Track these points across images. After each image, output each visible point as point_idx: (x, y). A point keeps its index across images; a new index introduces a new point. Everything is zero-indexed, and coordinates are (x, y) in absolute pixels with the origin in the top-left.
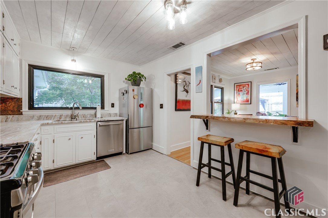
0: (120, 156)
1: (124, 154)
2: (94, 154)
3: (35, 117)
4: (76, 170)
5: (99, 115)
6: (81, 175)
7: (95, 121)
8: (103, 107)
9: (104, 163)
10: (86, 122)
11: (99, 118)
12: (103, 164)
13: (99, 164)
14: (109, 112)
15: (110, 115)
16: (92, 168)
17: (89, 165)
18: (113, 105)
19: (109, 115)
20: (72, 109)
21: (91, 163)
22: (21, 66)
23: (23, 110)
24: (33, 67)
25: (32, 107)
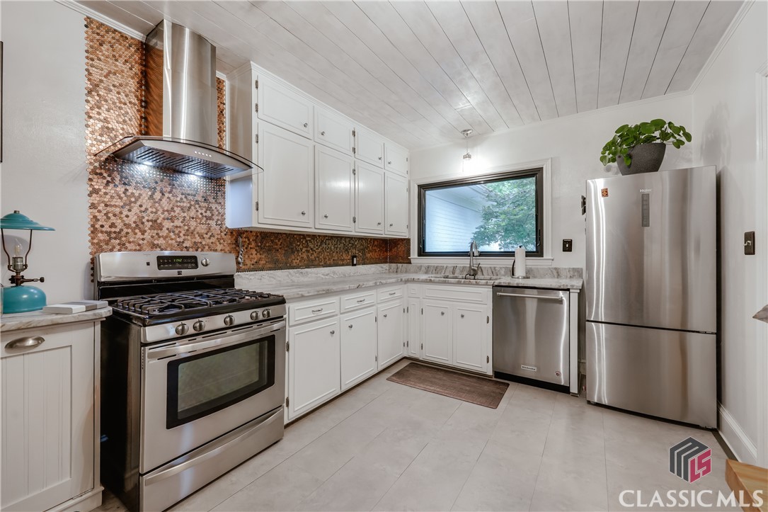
0: (560, 396)
1: (574, 395)
2: (488, 362)
3: (423, 268)
4: (444, 378)
5: (520, 272)
6: (438, 390)
7: (487, 284)
8: (539, 252)
9: (498, 391)
10: (469, 284)
11: (518, 278)
12: (494, 392)
13: (487, 388)
14: (555, 265)
15: (557, 273)
16: (467, 388)
17: (471, 380)
18: (567, 246)
19: (555, 274)
21: (480, 377)
22: (409, 190)
23: (411, 257)
24: (424, 188)
25: (422, 252)
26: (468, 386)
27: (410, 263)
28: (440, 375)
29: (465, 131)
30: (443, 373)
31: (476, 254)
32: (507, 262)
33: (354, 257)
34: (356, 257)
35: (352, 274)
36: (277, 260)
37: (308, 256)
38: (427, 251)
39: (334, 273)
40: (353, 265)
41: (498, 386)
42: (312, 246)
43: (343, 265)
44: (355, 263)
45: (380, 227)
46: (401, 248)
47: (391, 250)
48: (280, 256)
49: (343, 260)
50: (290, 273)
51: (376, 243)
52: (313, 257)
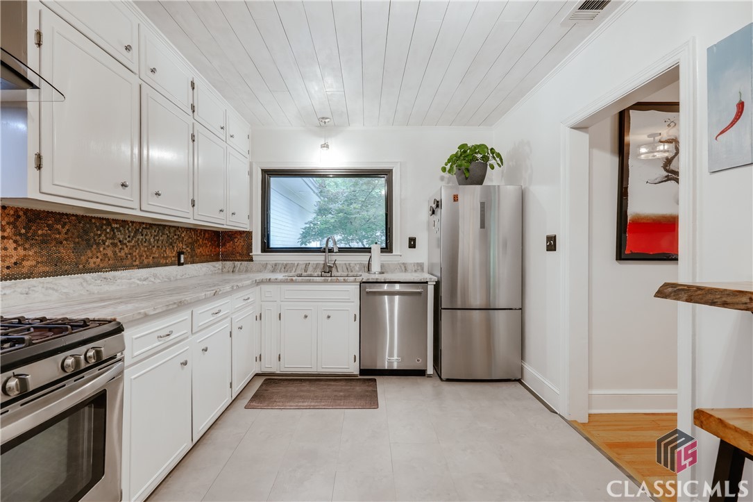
0: (419, 379)
1: (430, 376)
2: (355, 361)
3: (269, 267)
4: (313, 389)
5: (376, 267)
6: (313, 404)
7: (355, 281)
8: (388, 249)
9: (370, 389)
10: (336, 282)
11: (375, 273)
12: (367, 391)
13: (359, 388)
14: (402, 260)
15: (405, 267)
16: (341, 394)
17: (340, 383)
18: (412, 243)
19: (403, 268)
20: (324, 252)
21: (346, 378)
22: (250, 174)
23: (254, 253)
24: (268, 174)
25: (266, 248)
26: (341, 391)
27: (251, 260)
28: (306, 387)
29: (323, 118)
30: (308, 383)
31: (336, 250)
32: (363, 258)
33: (179, 254)
34: (183, 253)
35: (179, 277)
36: (60, 260)
37: (115, 253)
38: (271, 246)
39: (155, 276)
40: (180, 264)
41: (367, 384)
42: (121, 237)
43: (166, 265)
44: (182, 261)
45: (222, 215)
46: (239, 243)
47: (224, 245)
48: (65, 252)
49: (166, 258)
50: (85, 280)
51: (207, 235)
52: (123, 254)
